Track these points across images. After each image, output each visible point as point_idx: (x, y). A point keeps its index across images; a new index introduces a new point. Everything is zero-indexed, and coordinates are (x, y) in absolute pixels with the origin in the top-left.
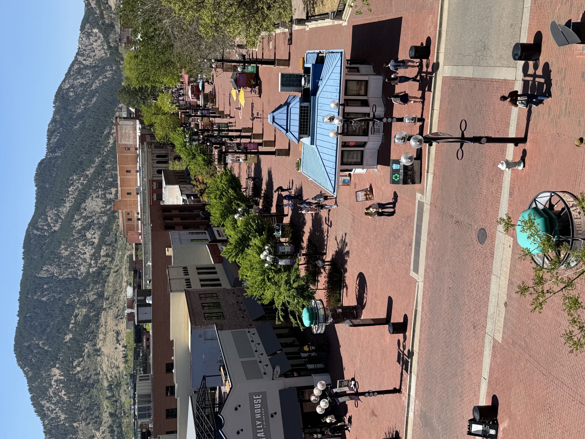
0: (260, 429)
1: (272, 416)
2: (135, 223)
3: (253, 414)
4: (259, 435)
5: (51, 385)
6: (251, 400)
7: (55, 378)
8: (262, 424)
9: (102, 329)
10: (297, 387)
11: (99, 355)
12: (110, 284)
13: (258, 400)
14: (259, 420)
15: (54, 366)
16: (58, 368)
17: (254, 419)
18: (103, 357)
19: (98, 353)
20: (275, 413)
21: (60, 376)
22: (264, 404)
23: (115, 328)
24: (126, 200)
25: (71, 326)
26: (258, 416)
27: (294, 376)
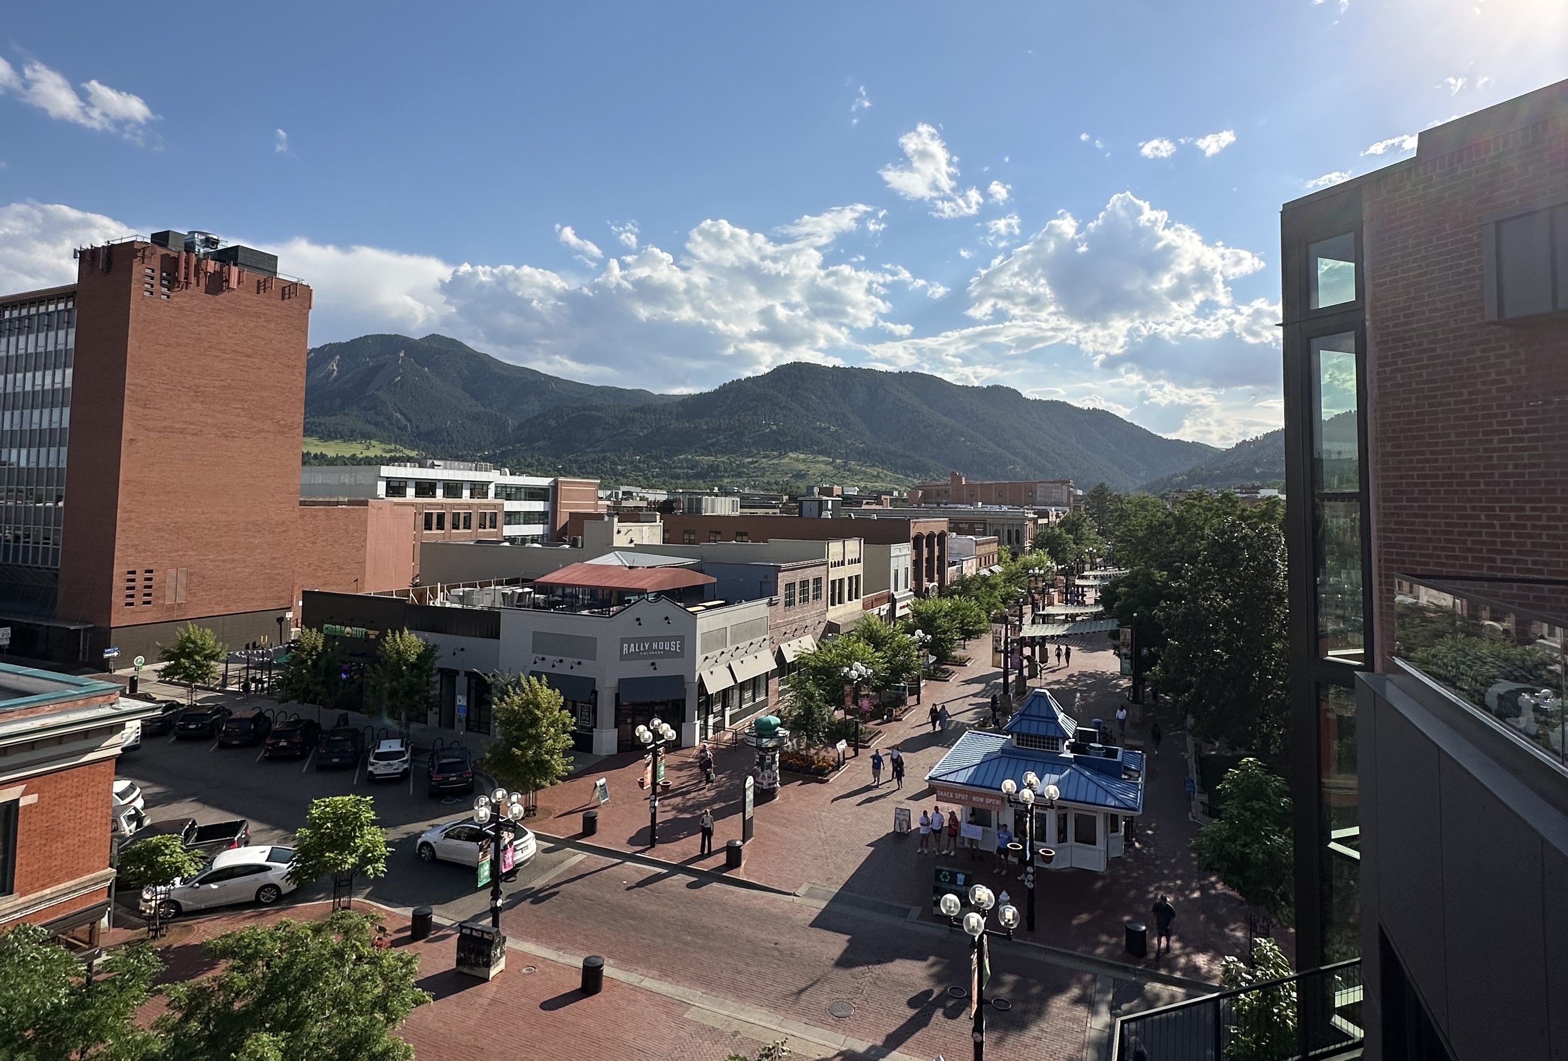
0: (639, 648)
1: (653, 664)
2: (934, 500)
3: (658, 639)
4: (632, 645)
6: (675, 638)
8: (645, 650)
10: (684, 701)
11: (780, 454)
13: (674, 646)
14: (651, 646)
17: (651, 640)
18: (778, 458)
19: (782, 453)
20: (655, 669)
22: (668, 654)
26: (655, 646)
27: (699, 696)
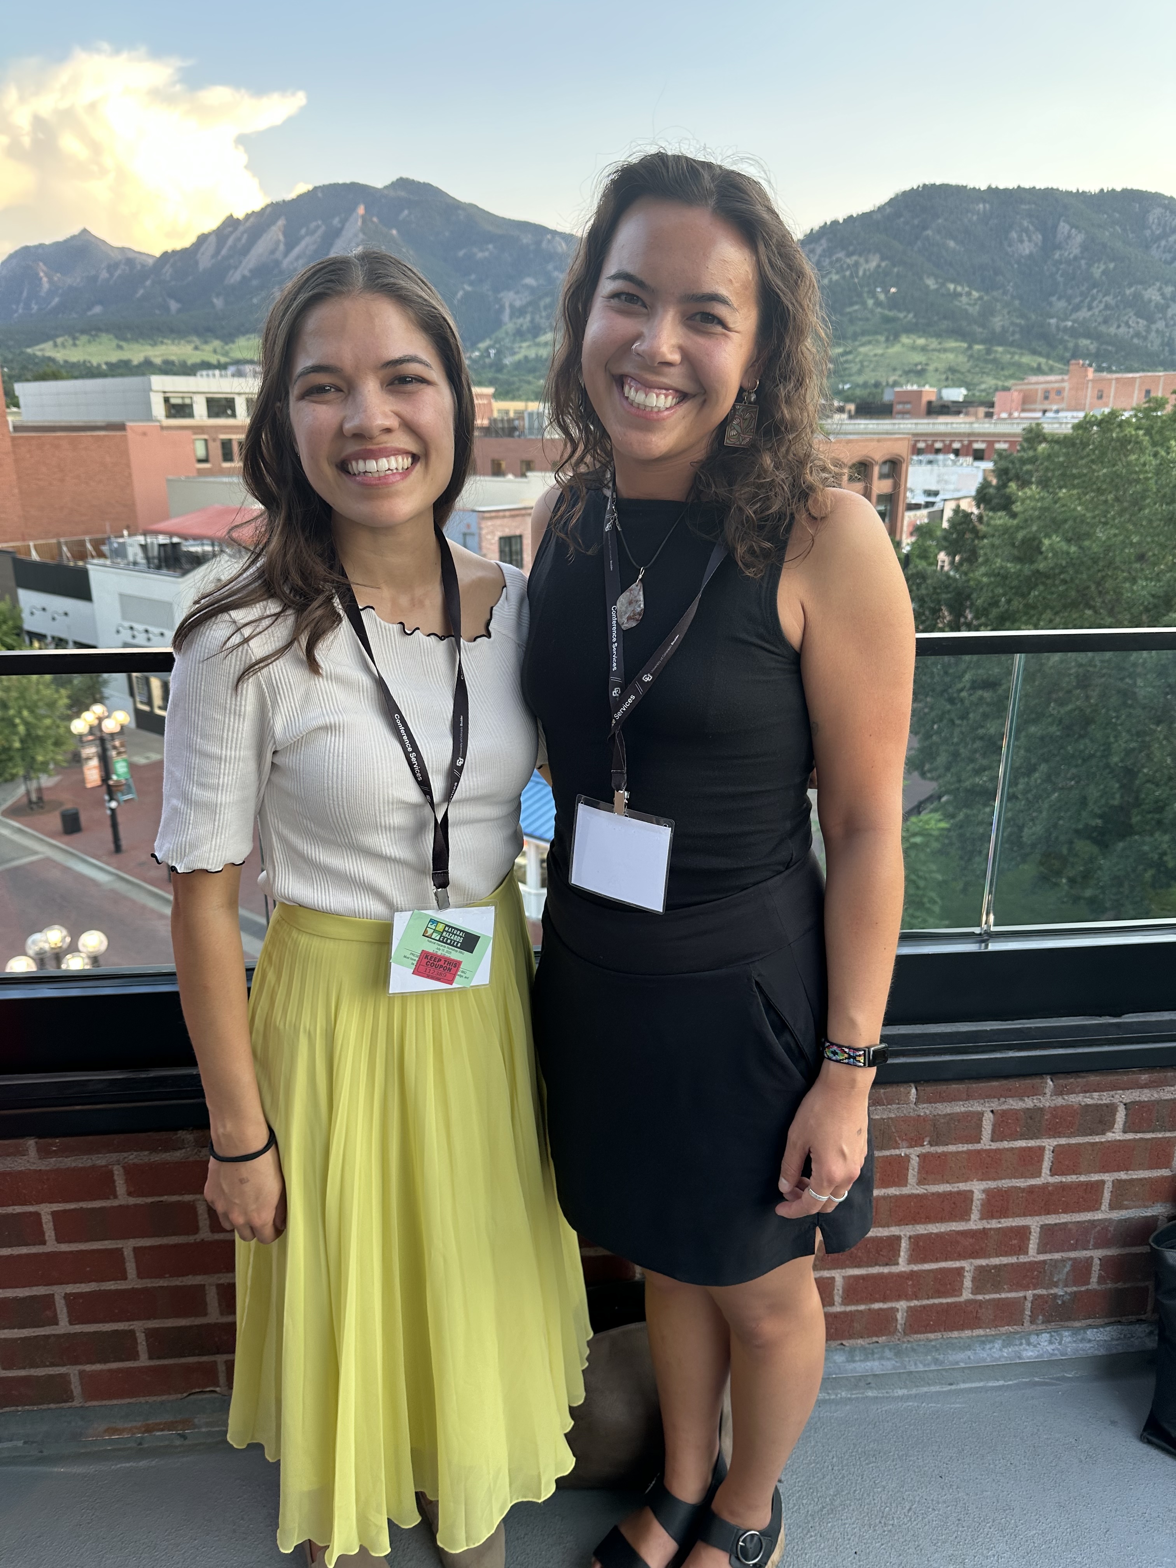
2: (1038, 406)
5: (849, 255)
7: (862, 260)
9: (934, 343)
11: (887, 340)
12: (1017, 357)
15: (883, 259)
16: (879, 266)
18: (884, 345)
19: (891, 338)
21: (865, 271)
23: (931, 368)
24: (1087, 388)
25: (951, 287)
